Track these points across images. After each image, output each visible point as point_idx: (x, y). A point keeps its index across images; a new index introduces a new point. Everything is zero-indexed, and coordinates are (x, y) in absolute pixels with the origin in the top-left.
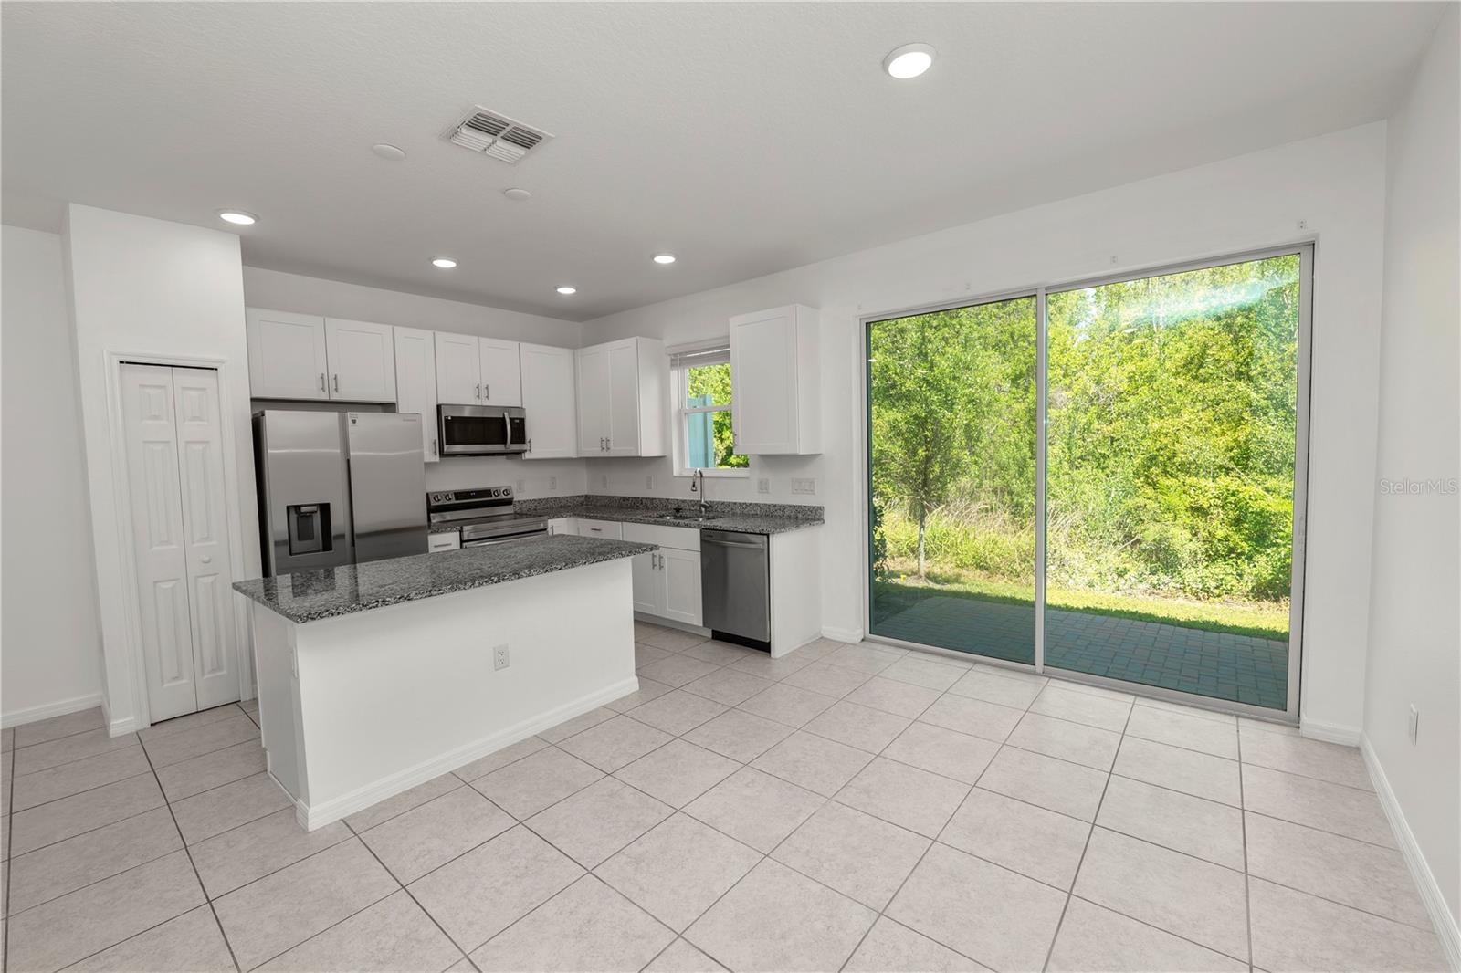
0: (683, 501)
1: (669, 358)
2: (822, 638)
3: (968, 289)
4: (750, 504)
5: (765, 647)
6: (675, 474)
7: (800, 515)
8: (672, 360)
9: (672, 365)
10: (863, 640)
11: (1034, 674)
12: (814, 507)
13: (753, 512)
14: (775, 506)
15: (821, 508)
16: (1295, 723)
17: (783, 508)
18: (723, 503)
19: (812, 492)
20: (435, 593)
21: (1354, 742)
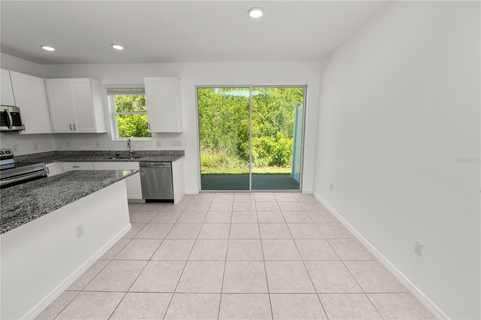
0: (119, 151)
1: (106, 90)
2: (186, 194)
3: (232, 82)
4: (153, 151)
5: (172, 201)
6: (113, 140)
7: (175, 154)
8: (107, 91)
9: (108, 93)
10: (199, 192)
11: (250, 192)
12: (181, 151)
13: (155, 154)
14: (165, 151)
15: (184, 151)
16: (301, 191)
17: (168, 152)
18: (140, 151)
19: (180, 145)
20: (58, 207)
21: (311, 193)
